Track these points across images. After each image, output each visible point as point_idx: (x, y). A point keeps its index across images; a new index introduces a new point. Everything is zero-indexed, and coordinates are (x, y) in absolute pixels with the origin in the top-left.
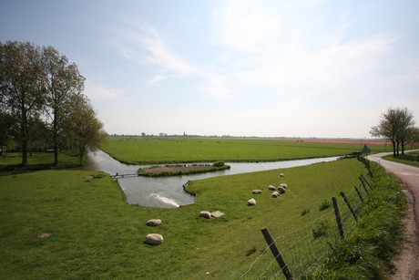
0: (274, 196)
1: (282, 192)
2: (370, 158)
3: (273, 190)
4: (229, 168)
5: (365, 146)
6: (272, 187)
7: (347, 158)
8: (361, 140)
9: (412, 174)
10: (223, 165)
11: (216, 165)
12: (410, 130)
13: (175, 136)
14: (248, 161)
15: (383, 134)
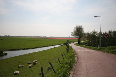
0: (30, 67)
1: (35, 64)
2: (70, 45)
3: (30, 63)
4: (6, 54)
5: (68, 40)
6: (29, 62)
7: (63, 45)
8: (66, 38)
9: (81, 50)
10: (2, 53)
12: (83, 34)
15: (75, 35)
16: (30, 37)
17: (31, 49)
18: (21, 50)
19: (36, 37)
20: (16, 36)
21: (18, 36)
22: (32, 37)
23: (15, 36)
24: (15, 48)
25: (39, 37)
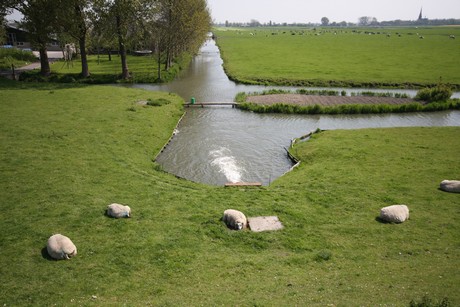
11: (423, 98)
13: (398, 23)
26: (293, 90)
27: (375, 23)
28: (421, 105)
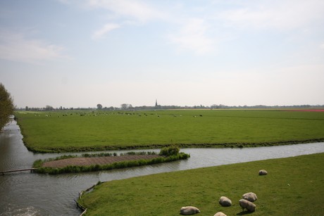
11: (164, 153)
14: (225, 146)
16: (277, 107)
17: (266, 146)
18: (232, 147)
19: (298, 106)
20: (240, 107)
21: (245, 107)
22: (284, 107)
23: (237, 106)
24: (218, 142)
25: (308, 106)
26: (79, 154)
27: (131, 108)
28: (163, 158)
